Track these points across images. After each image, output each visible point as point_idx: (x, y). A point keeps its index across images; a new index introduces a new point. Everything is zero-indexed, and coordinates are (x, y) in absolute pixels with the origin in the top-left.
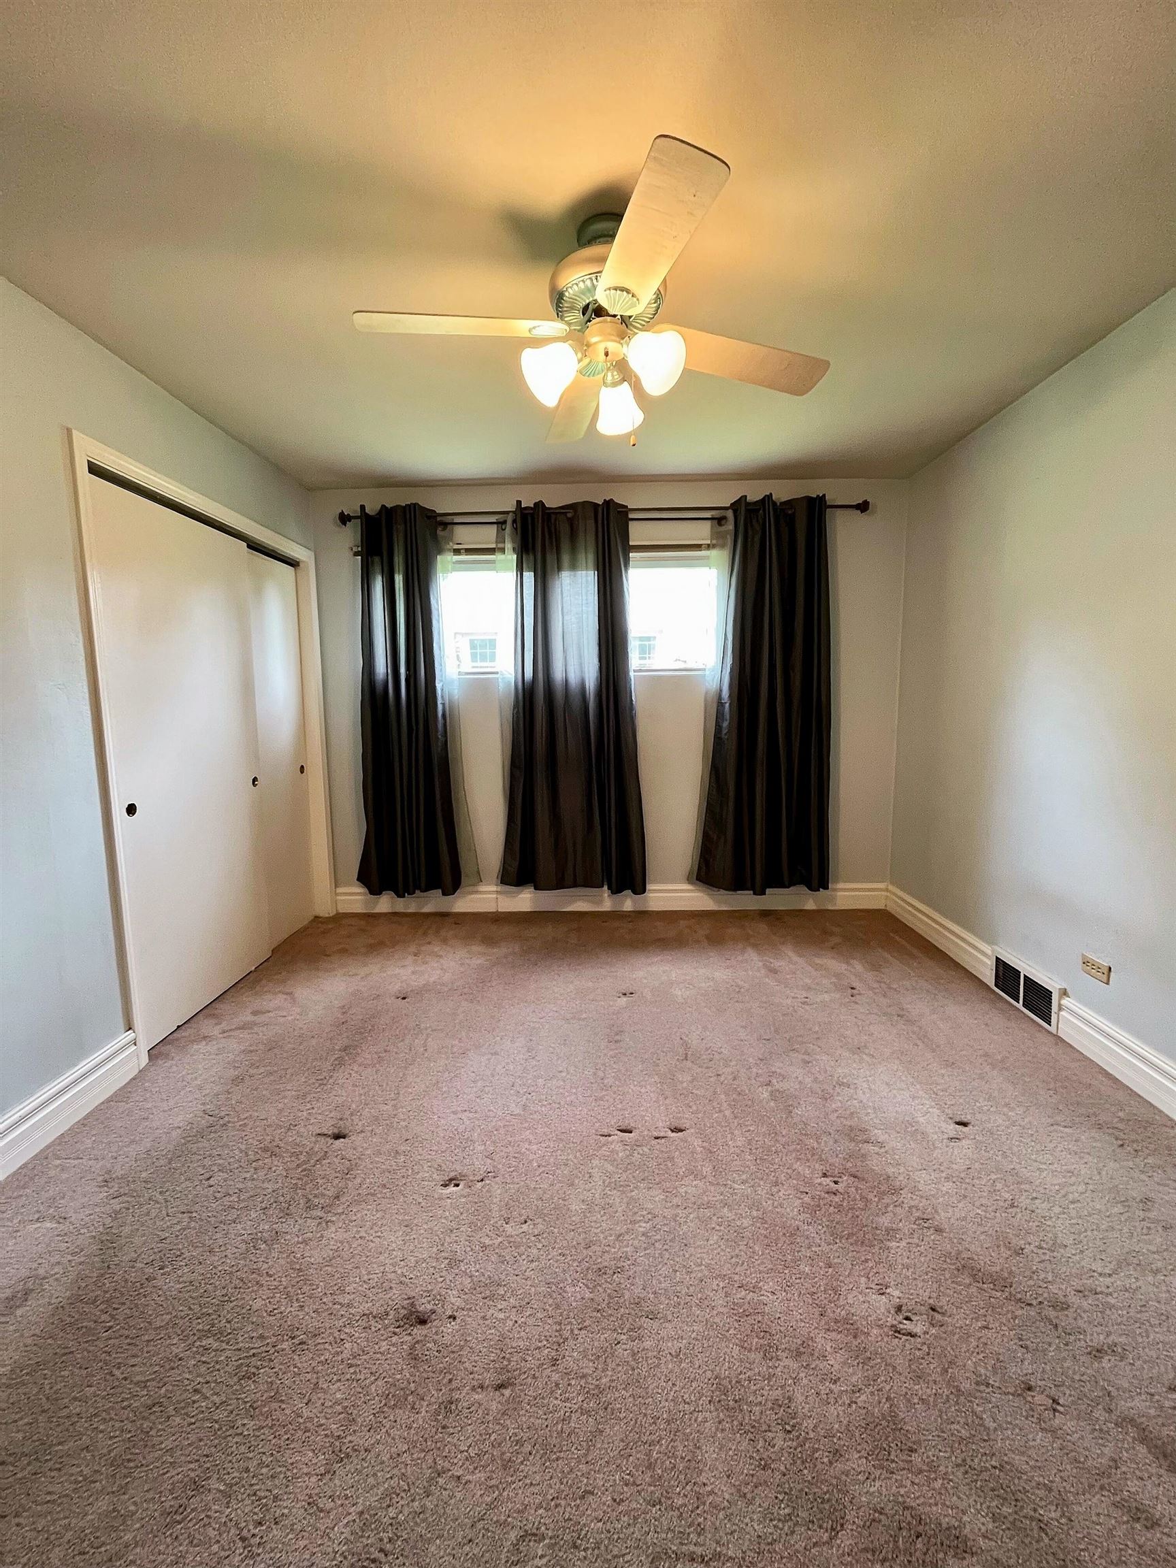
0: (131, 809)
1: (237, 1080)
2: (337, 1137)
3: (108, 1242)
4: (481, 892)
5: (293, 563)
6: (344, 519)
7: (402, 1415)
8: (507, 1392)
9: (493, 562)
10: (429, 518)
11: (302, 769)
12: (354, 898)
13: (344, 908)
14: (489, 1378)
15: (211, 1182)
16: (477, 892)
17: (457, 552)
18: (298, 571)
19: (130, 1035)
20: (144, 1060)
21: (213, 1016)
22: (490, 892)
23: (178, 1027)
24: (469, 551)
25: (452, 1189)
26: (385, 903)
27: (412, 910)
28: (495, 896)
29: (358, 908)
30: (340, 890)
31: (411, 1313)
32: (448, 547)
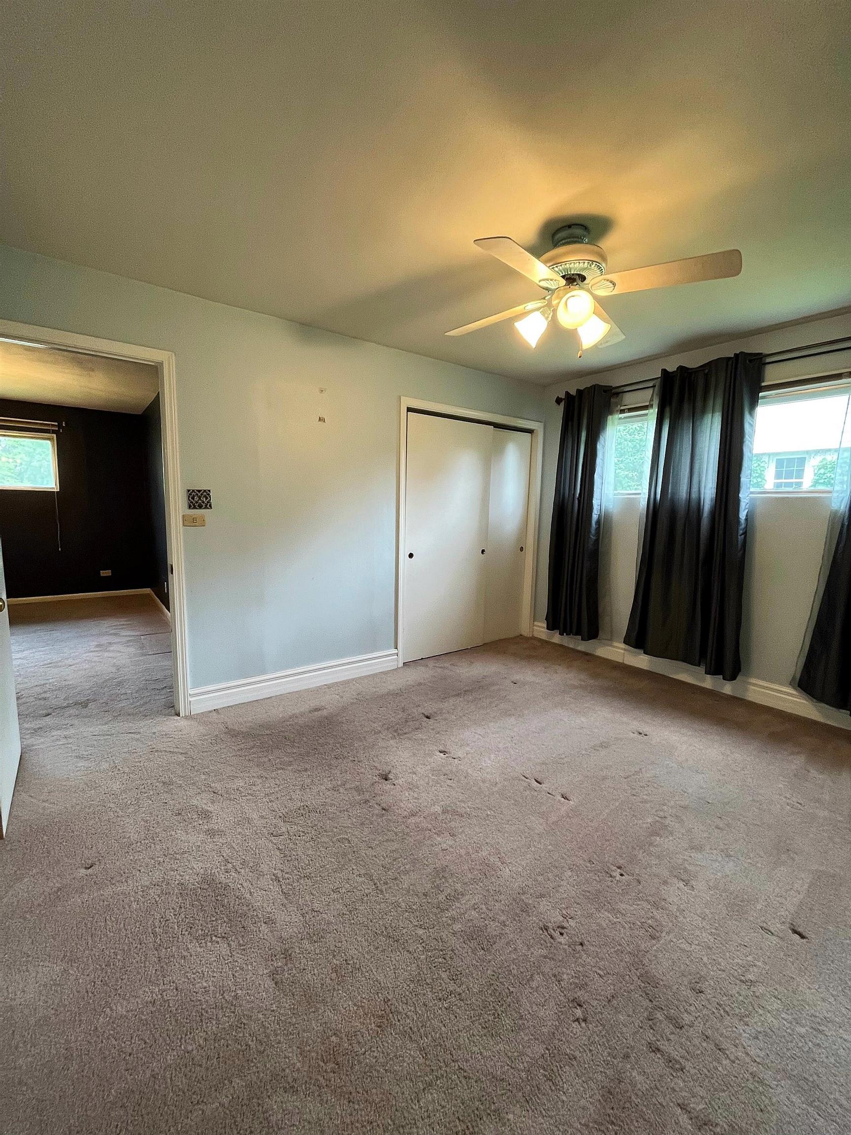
0: (411, 556)
1: (420, 684)
2: (428, 717)
3: (344, 709)
4: (614, 647)
5: (530, 431)
6: (558, 401)
7: (355, 793)
8: (384, 812)
9: (646, 415)
10: (605, 391)
11: (522, 549)
12: (540, 629)
13: (536, 635)
14: (384, 805)
15: (381, 709)
16: (611, 646)
17: (622, 411)
18: (534, 435)
19: (396, 651)
20: (401, 665)
21: (437, 660)
22: (619, 648)
23: (422, 659)
24: (630, 410)
25: (442, 754)
26: (557, 638)
27: (571, 646)
28: (622, 651)
29: (544, 637)
30: (536, 623)
31: (386, 775)
32: (617, 409)
